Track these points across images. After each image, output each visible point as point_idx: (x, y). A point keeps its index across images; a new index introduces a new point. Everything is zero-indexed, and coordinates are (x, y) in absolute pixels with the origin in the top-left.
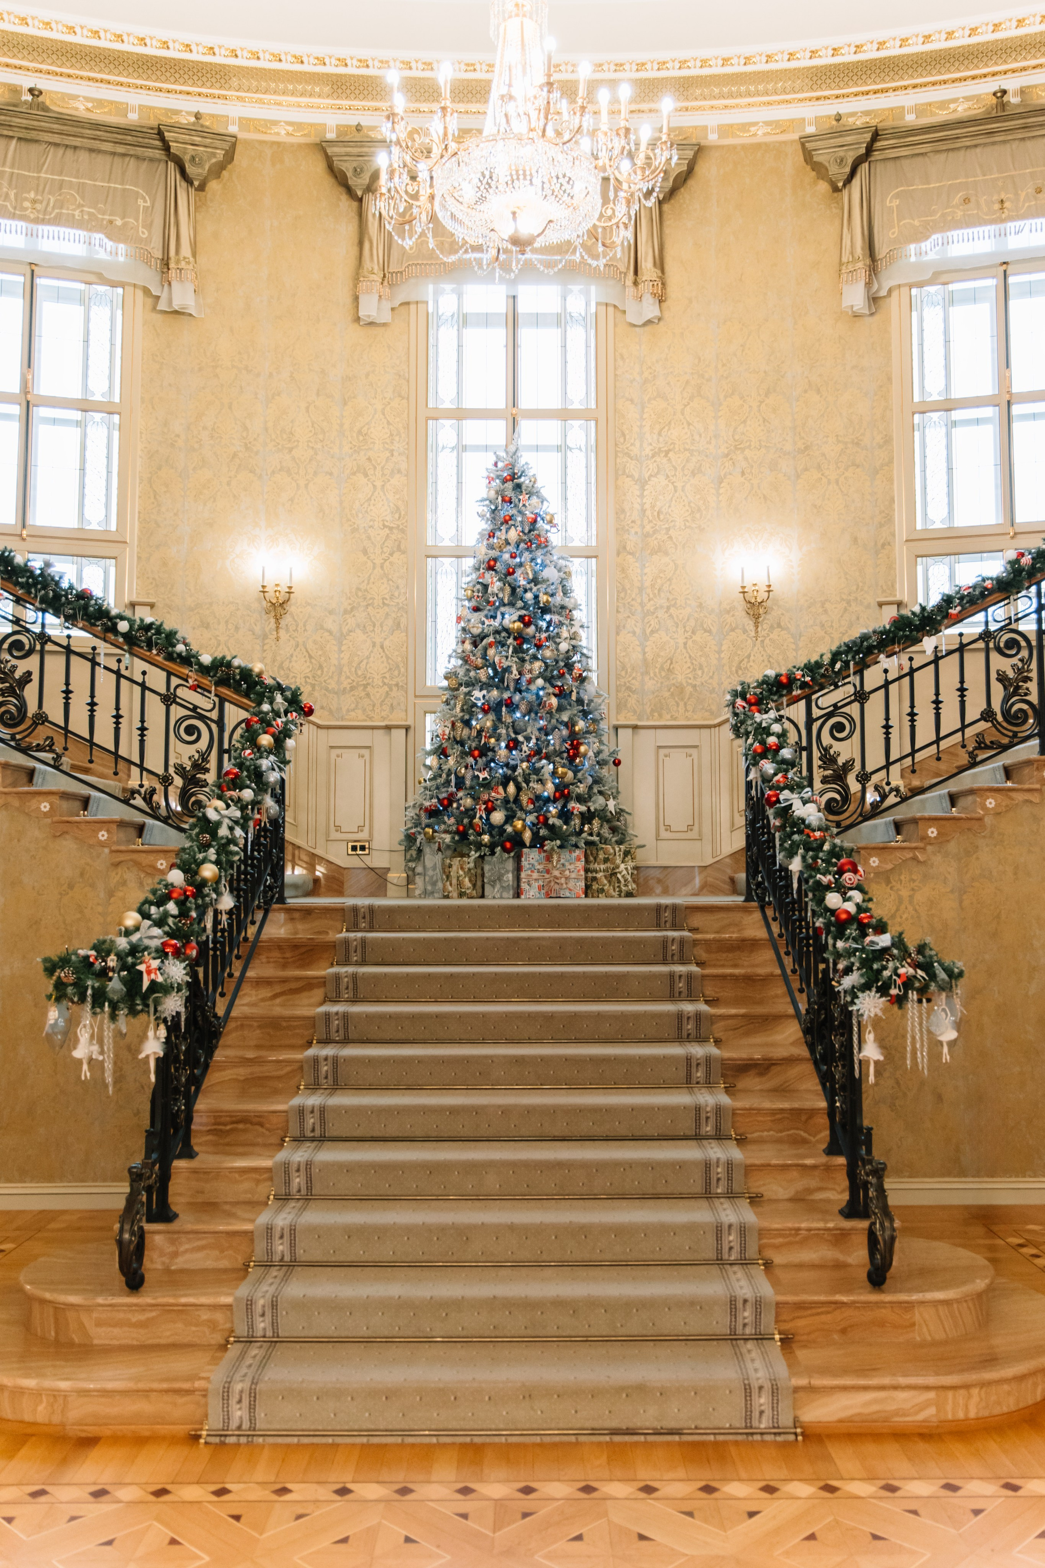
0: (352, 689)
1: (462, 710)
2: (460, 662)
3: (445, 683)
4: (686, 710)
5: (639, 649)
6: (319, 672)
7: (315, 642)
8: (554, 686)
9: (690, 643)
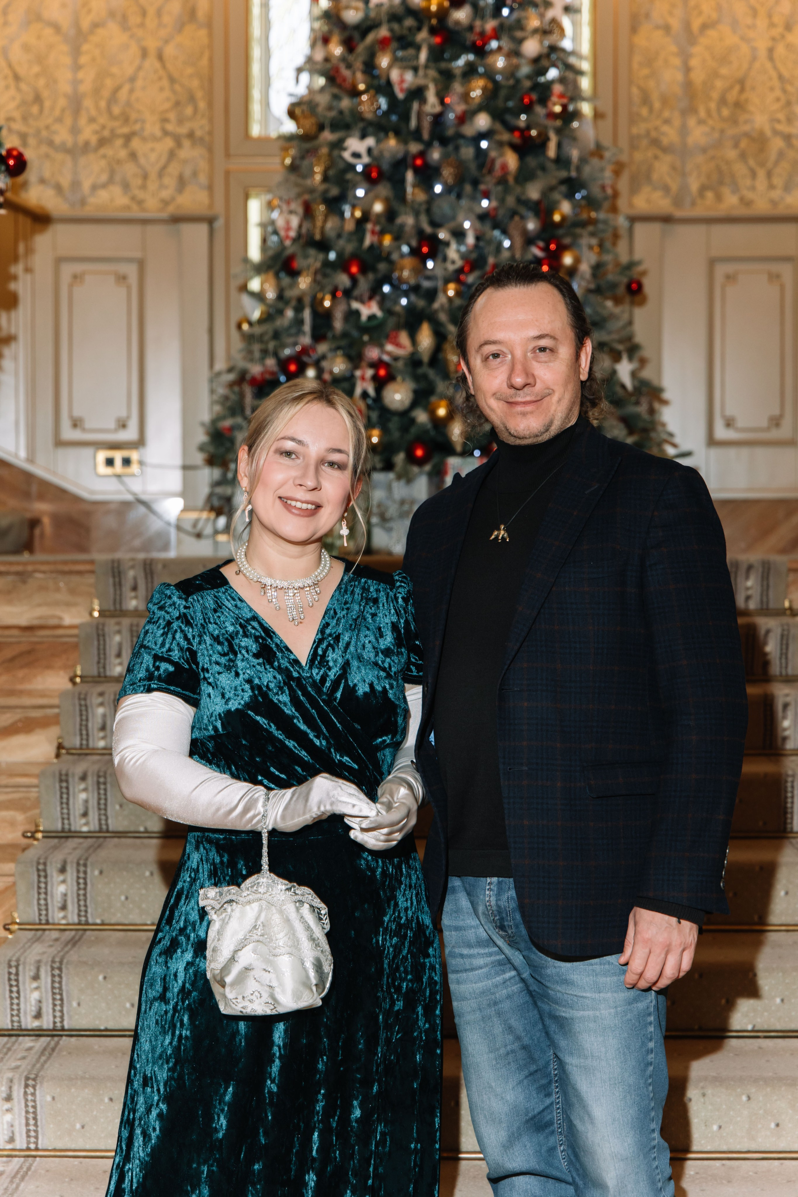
0: (102, 142)
1: (326, 179)
2: (321, 81)
3: (290, 127)
4: (771, 187)
5: (677, 61)
6: (35, 109)
7: (26, 48)
8: (512, 129)
9: (780, 50)
